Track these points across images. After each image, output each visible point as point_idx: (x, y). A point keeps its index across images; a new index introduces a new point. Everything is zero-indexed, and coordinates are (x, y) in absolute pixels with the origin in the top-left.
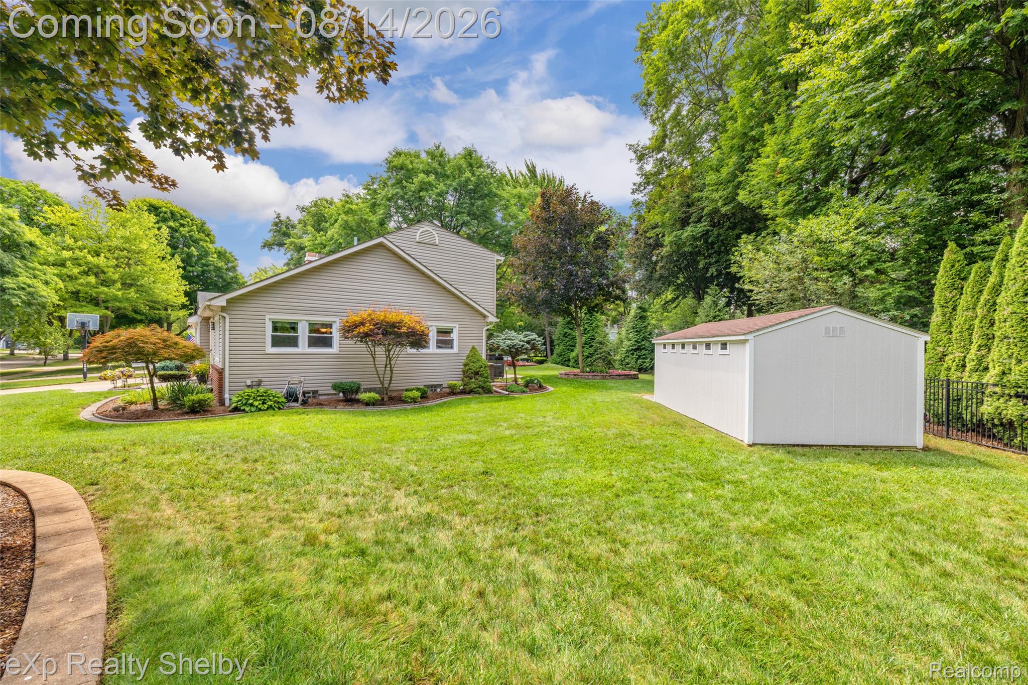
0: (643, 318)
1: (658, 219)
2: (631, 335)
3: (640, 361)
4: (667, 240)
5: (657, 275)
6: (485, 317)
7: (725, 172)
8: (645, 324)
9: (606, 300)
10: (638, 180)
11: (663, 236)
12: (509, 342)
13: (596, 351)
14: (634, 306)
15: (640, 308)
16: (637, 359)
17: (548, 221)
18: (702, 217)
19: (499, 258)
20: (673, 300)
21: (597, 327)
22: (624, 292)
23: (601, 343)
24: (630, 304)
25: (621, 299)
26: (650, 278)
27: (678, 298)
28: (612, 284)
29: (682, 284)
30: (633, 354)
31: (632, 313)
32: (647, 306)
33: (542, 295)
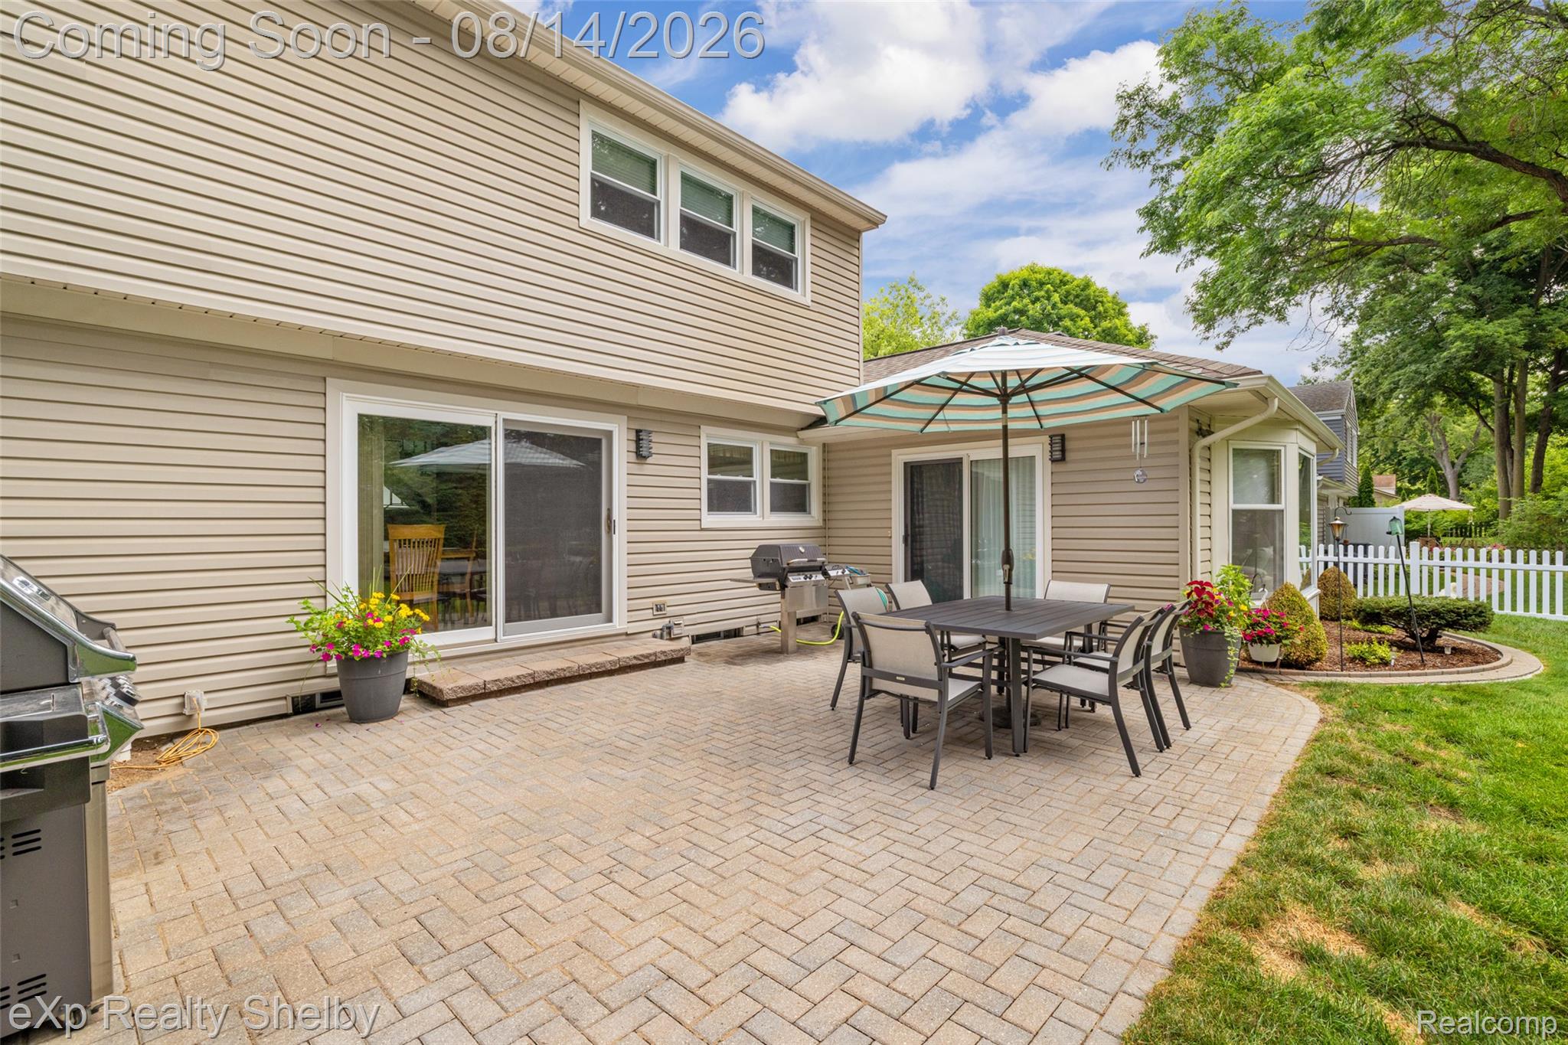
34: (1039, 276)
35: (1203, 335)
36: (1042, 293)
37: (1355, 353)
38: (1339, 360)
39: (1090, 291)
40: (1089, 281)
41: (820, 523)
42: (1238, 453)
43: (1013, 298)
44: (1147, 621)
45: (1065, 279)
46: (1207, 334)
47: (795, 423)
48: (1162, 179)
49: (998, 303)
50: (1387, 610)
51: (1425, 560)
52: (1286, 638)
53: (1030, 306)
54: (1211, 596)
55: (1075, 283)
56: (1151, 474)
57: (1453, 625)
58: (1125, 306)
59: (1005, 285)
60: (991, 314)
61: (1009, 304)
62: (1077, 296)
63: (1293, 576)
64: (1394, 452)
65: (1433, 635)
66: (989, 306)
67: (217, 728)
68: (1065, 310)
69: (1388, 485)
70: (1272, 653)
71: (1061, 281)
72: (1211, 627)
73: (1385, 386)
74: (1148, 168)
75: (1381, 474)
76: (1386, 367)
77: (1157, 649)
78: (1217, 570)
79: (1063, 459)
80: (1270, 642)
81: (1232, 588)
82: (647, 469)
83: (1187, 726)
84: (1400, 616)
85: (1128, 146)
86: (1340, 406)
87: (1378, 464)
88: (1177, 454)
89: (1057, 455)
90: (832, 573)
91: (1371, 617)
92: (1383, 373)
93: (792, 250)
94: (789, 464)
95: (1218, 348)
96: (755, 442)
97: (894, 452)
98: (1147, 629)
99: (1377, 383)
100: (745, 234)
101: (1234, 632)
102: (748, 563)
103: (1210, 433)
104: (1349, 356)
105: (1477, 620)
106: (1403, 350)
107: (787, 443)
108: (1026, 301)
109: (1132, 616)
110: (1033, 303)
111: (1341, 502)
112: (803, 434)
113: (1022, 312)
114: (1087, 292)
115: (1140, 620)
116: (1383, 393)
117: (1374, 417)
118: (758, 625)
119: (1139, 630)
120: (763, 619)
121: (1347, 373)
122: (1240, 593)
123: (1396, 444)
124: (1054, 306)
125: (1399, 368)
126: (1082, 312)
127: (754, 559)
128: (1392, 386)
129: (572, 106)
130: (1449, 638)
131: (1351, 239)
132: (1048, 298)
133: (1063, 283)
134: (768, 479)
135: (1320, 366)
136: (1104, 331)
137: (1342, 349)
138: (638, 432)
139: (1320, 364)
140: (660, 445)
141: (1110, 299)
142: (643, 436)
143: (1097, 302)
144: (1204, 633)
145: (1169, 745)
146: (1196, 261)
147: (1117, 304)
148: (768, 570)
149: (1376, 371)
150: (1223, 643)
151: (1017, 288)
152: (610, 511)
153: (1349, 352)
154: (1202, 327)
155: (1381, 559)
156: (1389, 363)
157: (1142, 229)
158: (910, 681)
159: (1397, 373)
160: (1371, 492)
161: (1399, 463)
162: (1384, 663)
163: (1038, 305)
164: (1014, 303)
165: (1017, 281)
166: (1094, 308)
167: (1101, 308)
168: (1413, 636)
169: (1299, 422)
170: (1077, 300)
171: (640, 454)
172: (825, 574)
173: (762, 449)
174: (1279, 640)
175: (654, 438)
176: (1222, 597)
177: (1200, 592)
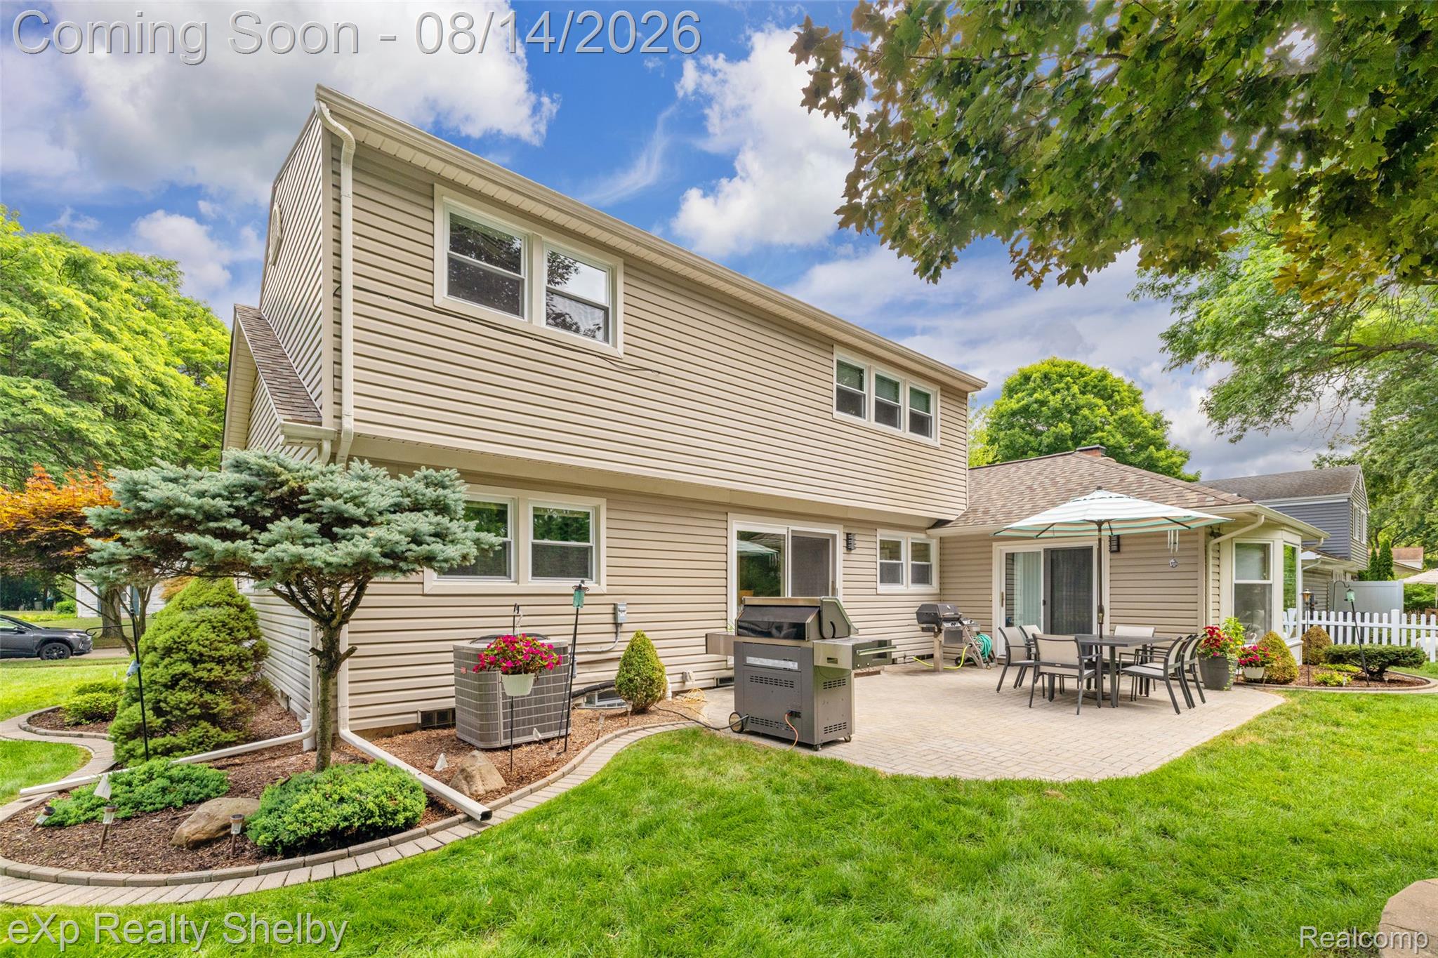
34: (1059, 370)
35: (1217, 431)
36: (1062, 385)
37: (1373, 431)
38: (1356, 438)
39: (1107, 382)
40: (1106, 372)
41: (938, 591)
42: (1238, 546)
43: (1034, 390)
44: (1184, 639)
45: (1083, 371)
46: (1222, 430)
47: (925, 525)
48: (1181, 307)
49: (1020, 395)
50: (1347, 653)
51: (1404, 624)
52: (1268, 663)
53: (1051, 398)
54: (1219, 636)
55: (1093, 375)
56: (1179, 561)
57: (1395, 663)
58: (1140, 394)
59: (1027, 378)
60: (1014, 405)
61: (1031, 395)
62: (1095, 387)
63: (1277, 629)
64: (1421, 524)
65: (1382, 671)
66: (1012, 397)
67: (703, 689)
68: (1082, 400)
69: (1415, 557)
70: (1258, 673)
71: (1080, 373)
72: (1218, 654)
73: (1401, 466)
74: (1170, 298)
75: (1408, 546)
76: (1402, 447)
77: (1187, 658)
78: (1223, 620)
79: (1118, 551)
80: (1257, 666)
81: (1232, 631)
82: (852, 557)
83: (1204, 701)
84: (1354, 656)
85: (1152, 281)
86: (1346, 490)
87: (1405, 536)
88: (1197, 549)
89: (1115, 548)
90: (965, 622)
91: (1338, 658)
92: (1399, 452)
93: (928, 411)
94: (921, 551)
95: (1231, 441)
96: (902, 537)
97: (994, 544)
98: (1184, 643)
99: (1393, 461)
100: (905, 405)
101: (1234, 657)
102: (915, 616)
103: (1220, 535)
104: (1367, 434)
105: (1412, 659)
106: (1419, 432)
107: (920, 537)
108: (1047, 392)
109: (1176, 637)
110: (1053, 394)
111: (1349, 576)
112: (928, 531)
113: (1043, 403)
114: (1104, 383)
115: (1180, 638)
116: (1400, 472)
117: (1393, 493)
118: (905, 657)
119: (1180, 644)
120: (908, 653)
121: (1364, 451)
122: (1237, 634)
123: (1422, 517)
124: (1074, 396)
125: (1416, 449)
126: (1100, 402)
127: (917, 613)
128: (1408, 466)
129: (829, 349)
130: (1394, 672)
131: (1356, 345)
132: (1068, 389)
133: (1082, 375)
134: (910, 562)
135: (1337, 443)
136: (1120, 419)
137: (1361, 428)
138: (848, 534)
139: (1336, 442)
140: (860, 541)
141: (1125, 388)
142: (850, 537)
143: (1113, 391)
144: (1214, 657)
145: (1194, 706)
146: (1210, 365)
147: (1132, 392)
148: (928, 619)
149: (1392, 450)
150: (1226, 662)
151: (1038, 381)
152: (834, 582)
153: (1367, 430)
154: (1216, 424)
155: (1376, 623)
156: (1404, 445)
157: (1164, 349)
158: (1063, 666)
159: (1412, 454)
160: (1391, 565)
161: (1428, 535)
162: (1340, 685)
163: (1059, 396)
164: (1036, 395)
165: (1038, 374)
166: (1111, 397)
167: (1117, 397)
168: (1368, 671)
169: (1284, 524)
170: (1095, 390)
171: (849, 548)
172: (961, 623)
173: (906, 541)
174: (1263, 664)
175: (857, 538)
176: (1226, 636)
177: (1212, 633)
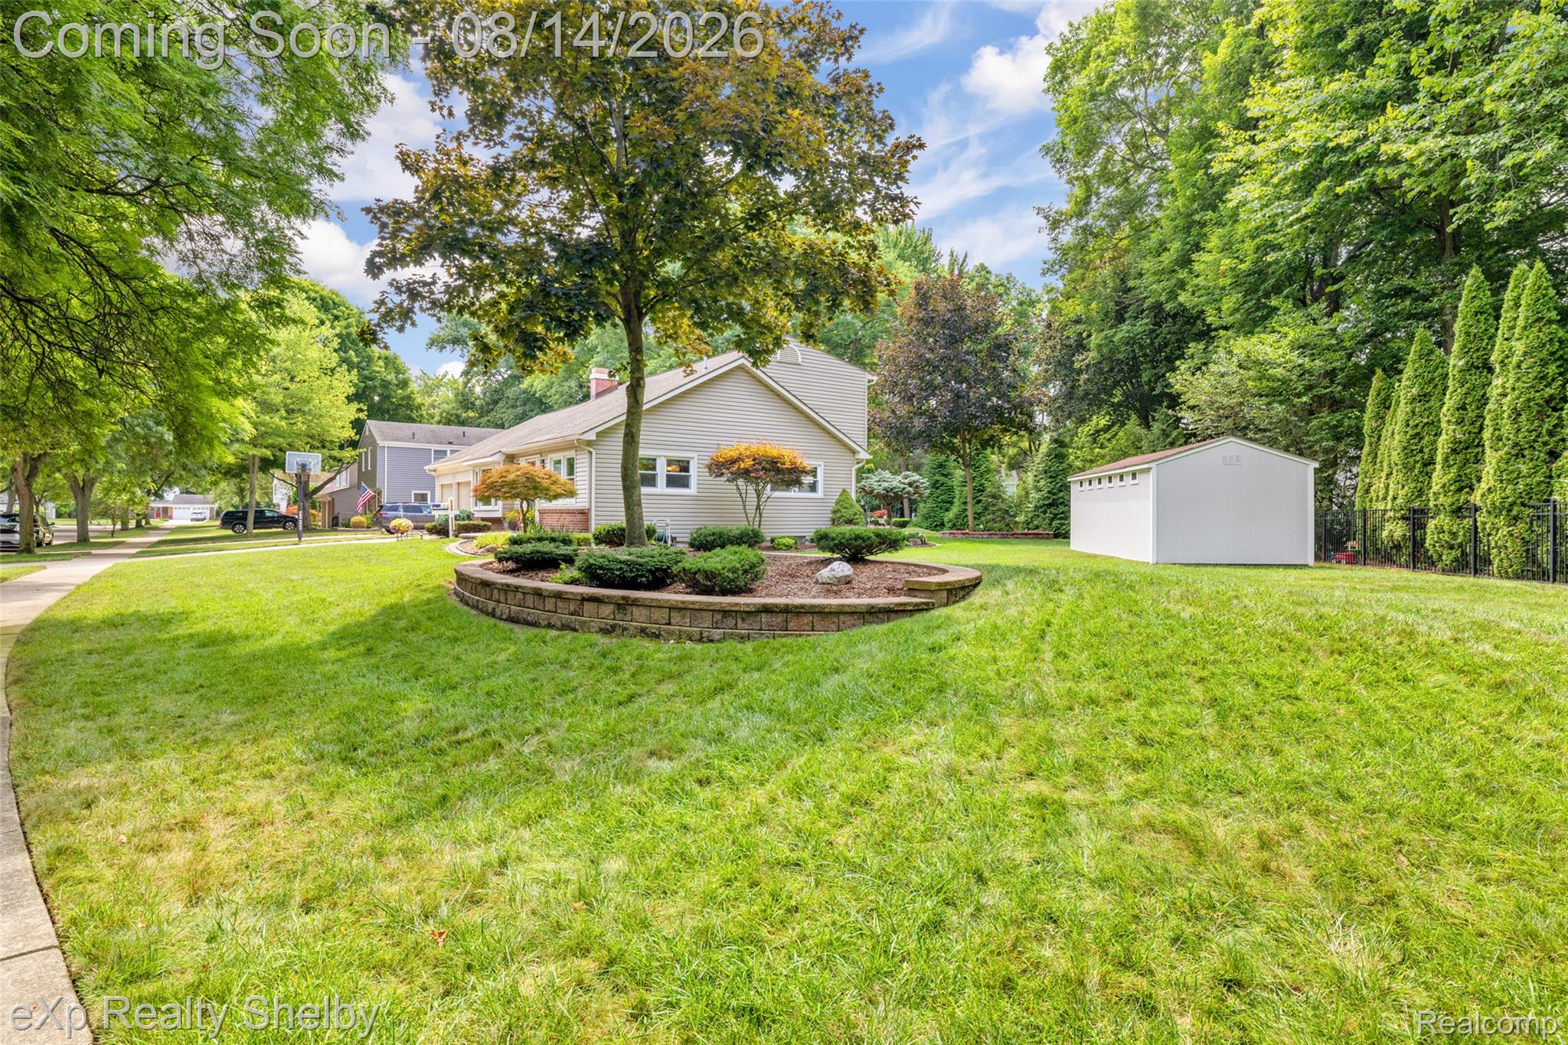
0: (1060, 457)
1: (1080, 310)
2: (1042, 483)
3: (1055, 523)
4: (1095, 340)
5: (1080, 392)
6: (854, 452)
7: (1167, 258)
8: (1064, 465)
9: (1005, 430)
10: (1051, 256)
11: (1089, 336)
12: (886, 485)
13: (986, 509)
14: (1047, 437)
15: (1056, 441)
16: (1052, 520)
17: (927, 322)
18: (1143, 311)
19: (870, 377)
20: (1107, 429)
21: (988, 471)
22: (1031, 416)
23: (994, 497)
24: (1040, 434)
25: (1026, 429)
26: (1070, 395)
27: (1113, 425)
28: (1015, 407)
29: (1120, 404)
30: (1045, 512)
31: (1044, 449)
32: (1067, 440)
33: (919, 423)
